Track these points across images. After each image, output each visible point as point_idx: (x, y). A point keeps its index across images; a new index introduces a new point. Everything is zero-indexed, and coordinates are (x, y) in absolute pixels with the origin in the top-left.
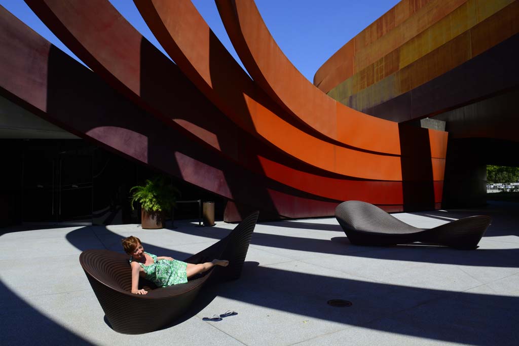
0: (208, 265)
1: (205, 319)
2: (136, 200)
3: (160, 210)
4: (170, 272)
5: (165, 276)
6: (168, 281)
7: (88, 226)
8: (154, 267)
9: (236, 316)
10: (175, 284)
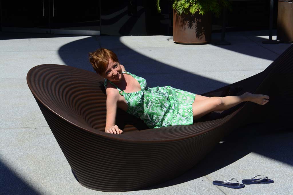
0: (230, 100)
1: (217, 183)
4: (167, 105)
5: (158, 110)
6: (163, 119)
7: (94, 36)
8: (140, 96)
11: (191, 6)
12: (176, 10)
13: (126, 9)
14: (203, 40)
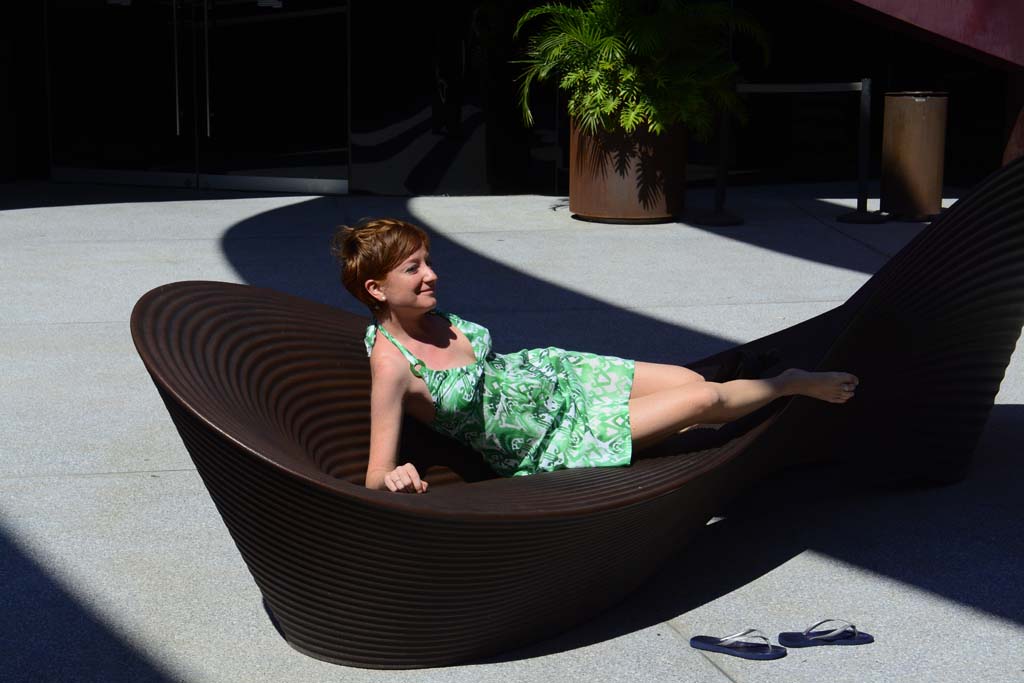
0: (743, 391)
1: (703, 643)
2: (543, 74)
3: (655, 127)
4: (554, 406)
5: (527, 422)
6: (543, 447)
7: (330, 197)
8: (472, 379)
9: (862, 648)
10: (571, 465)
11: (622, 106)
12: (578, 119)
13: (427, 113)
14: (660, 209)
